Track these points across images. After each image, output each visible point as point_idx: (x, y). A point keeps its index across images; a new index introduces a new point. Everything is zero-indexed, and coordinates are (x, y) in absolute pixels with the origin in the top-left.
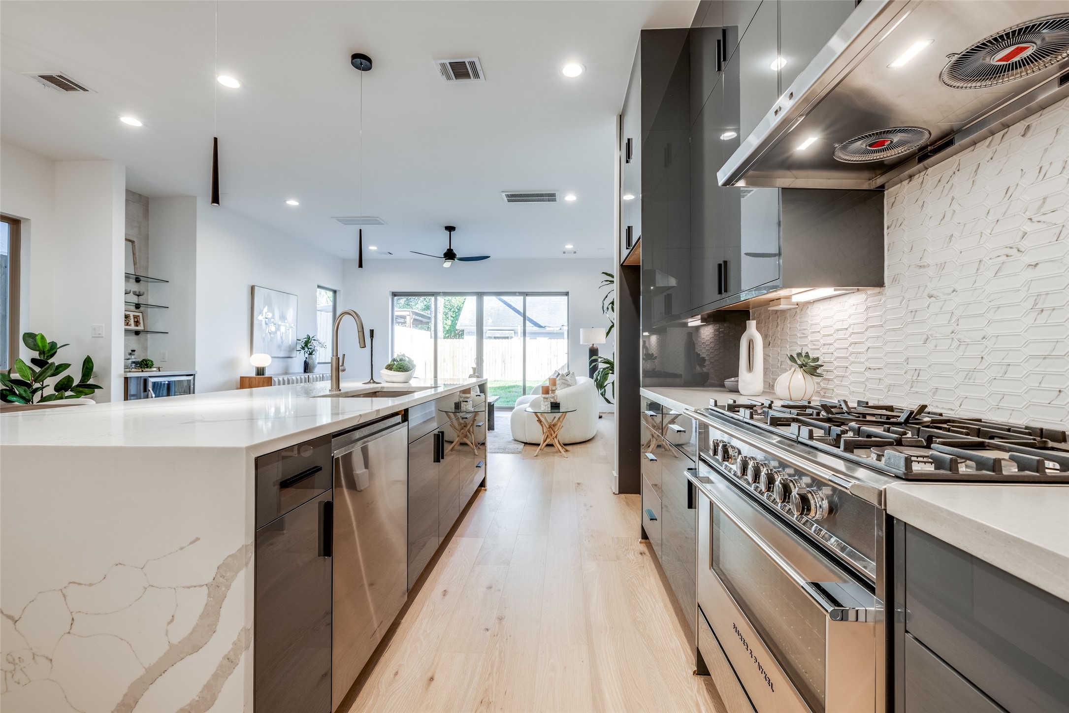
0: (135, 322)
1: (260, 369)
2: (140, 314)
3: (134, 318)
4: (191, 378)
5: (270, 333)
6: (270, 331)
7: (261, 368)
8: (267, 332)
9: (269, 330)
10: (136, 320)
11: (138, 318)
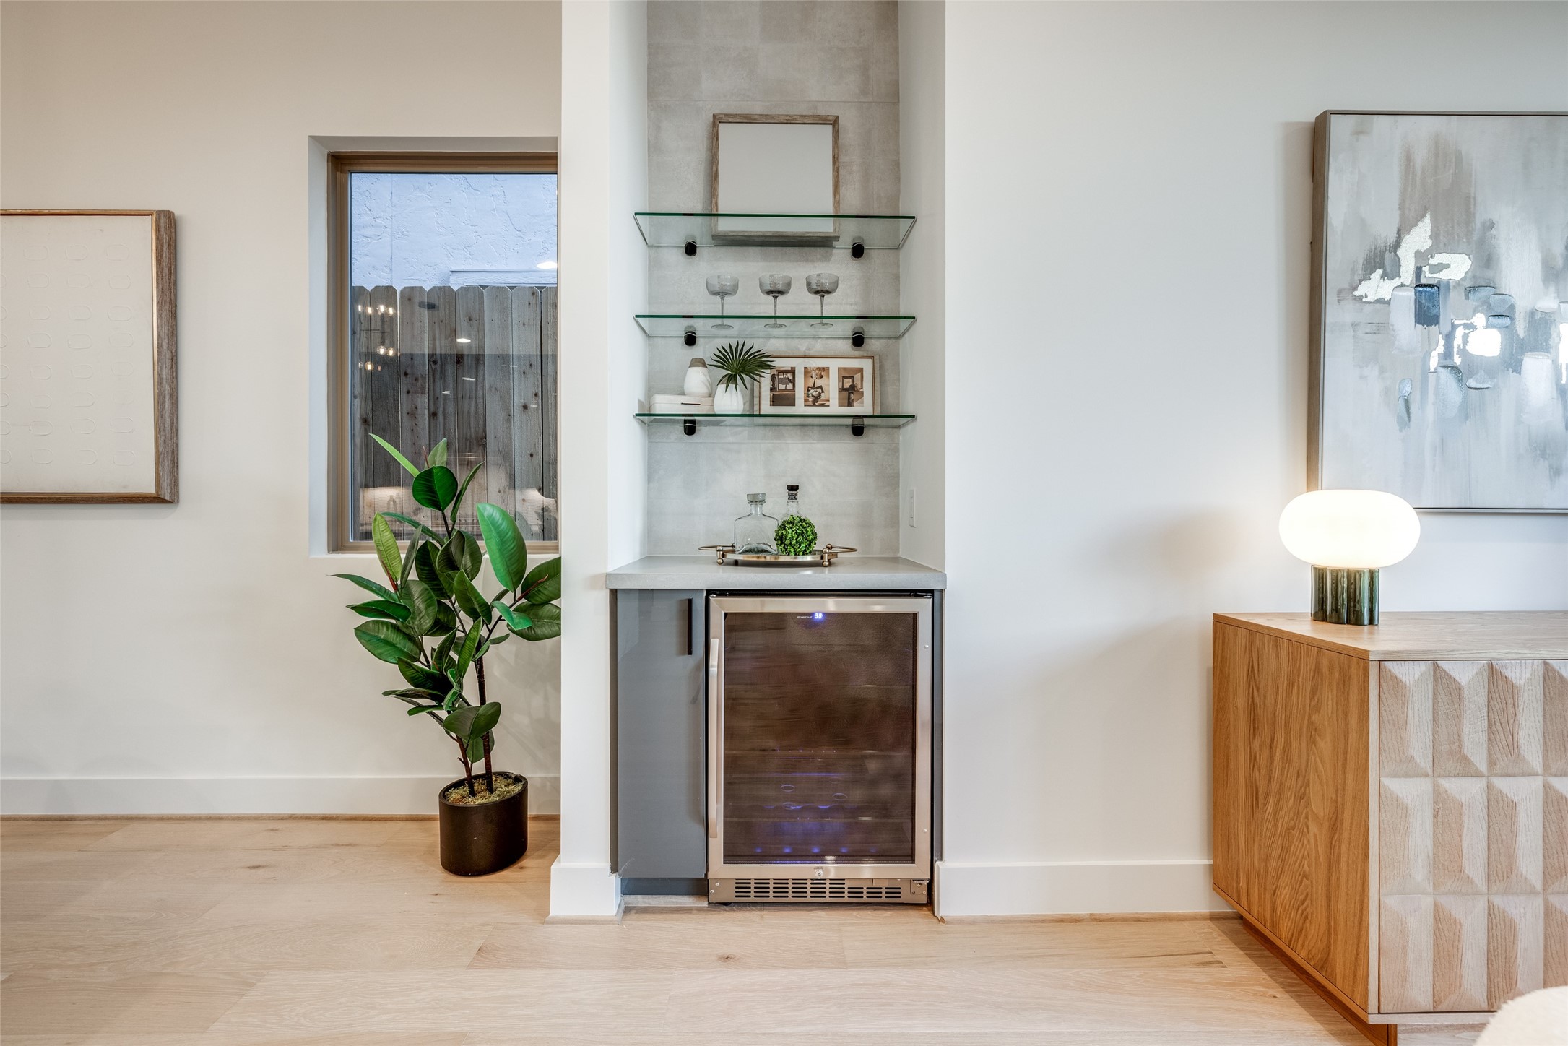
0: (842, 389)
1: (1336, 581)
2: (866, 365)
3: (842, 378)
4: (922, 607)
5: (1454, 369)
6: (1457, 360)
7: (1336, 574)
8: (1434, 362)
9: (1448, 353)
10: (848, 383)
11: (857, 377)
